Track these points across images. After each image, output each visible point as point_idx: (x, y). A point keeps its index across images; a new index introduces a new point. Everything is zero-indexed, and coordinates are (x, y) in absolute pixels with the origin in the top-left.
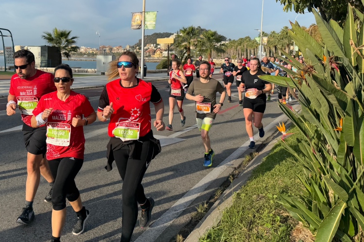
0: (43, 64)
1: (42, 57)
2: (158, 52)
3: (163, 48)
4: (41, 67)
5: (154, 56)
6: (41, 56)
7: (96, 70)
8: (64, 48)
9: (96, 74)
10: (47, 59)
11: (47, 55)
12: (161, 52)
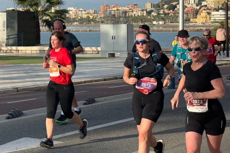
0: (11, 41)
1: (9, 29)
2: (204, 14)
3: (213, 6)
4: (7, 45)
5: (197, 20)
6: (7, 27)
7: (99, 49)
8: (44, 12)
9: (99, 56)
10: (16, 32)
11: (16, 25)
12: (209, 14)
